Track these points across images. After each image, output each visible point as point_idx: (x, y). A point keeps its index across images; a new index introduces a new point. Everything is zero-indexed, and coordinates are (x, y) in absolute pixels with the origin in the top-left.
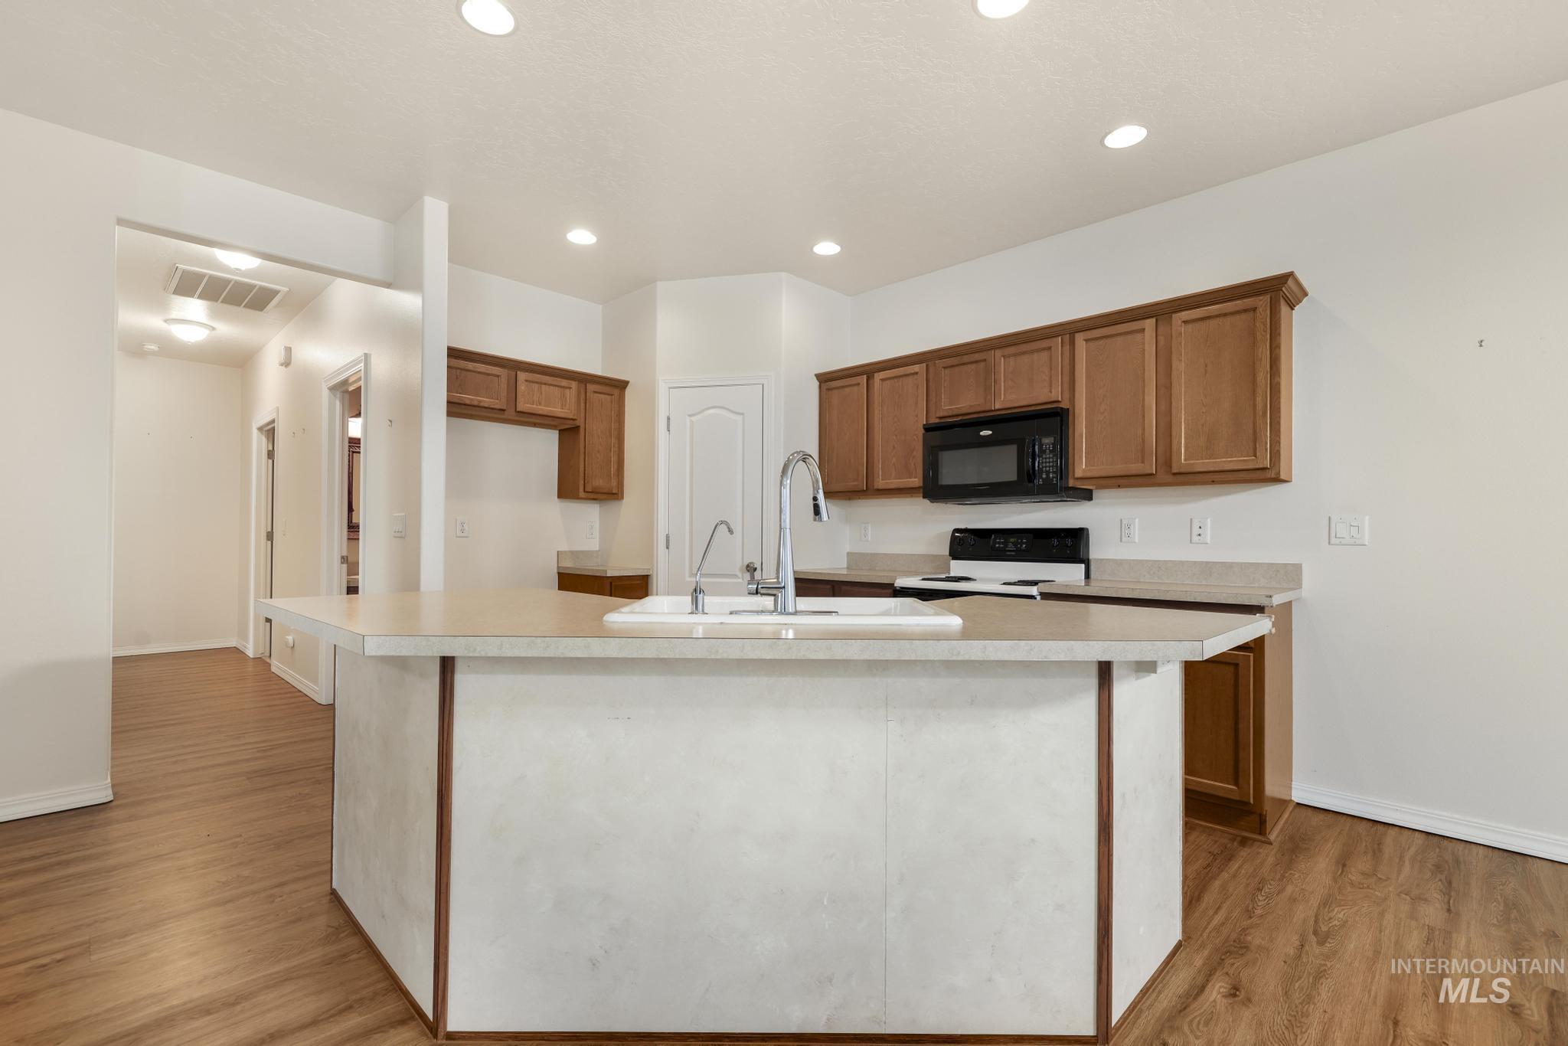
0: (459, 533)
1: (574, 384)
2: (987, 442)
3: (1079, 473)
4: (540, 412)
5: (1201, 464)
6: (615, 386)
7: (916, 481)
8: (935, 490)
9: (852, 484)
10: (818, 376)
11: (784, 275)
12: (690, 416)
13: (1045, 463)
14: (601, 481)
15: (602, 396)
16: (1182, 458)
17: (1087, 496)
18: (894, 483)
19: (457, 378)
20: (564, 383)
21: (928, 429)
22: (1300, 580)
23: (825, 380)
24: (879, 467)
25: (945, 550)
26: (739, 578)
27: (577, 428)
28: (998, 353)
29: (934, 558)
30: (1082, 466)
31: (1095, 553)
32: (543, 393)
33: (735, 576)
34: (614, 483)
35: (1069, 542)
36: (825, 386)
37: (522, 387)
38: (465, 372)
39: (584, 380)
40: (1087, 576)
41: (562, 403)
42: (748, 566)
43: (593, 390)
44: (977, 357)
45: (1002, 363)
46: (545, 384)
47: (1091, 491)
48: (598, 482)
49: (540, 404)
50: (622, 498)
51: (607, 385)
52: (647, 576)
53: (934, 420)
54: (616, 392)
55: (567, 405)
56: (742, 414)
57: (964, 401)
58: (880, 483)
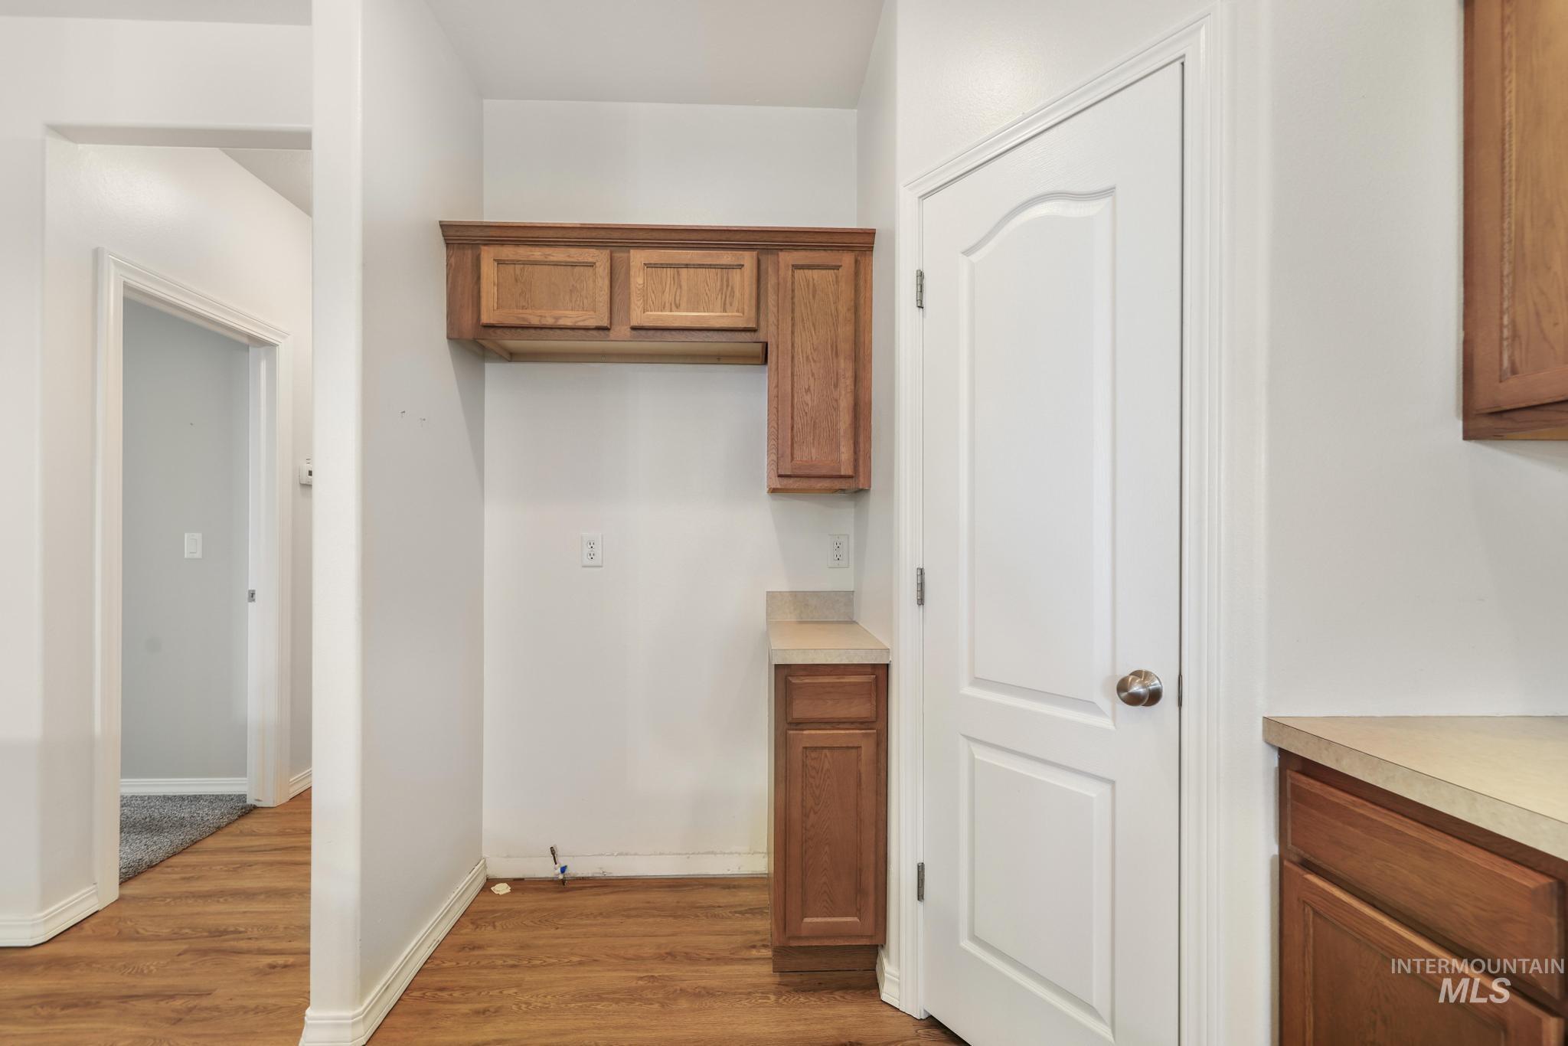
0: (587, 561)
1: (750, 258)
4: (677, 324)
6: (848, 246)
12: (967, 252)
14: (813, 451)
15: (816, 273)
19: (516, 280)
20: (726, 257)
26: (1099, 712)
32: (684, 284)
33: (1088, 706)
34: (845, 453)
37: (639, 281)
38: (530, 268)
39: (770, 245)
41: (723, 299)
42: (1122, 686)
43: (791, 262)
46: (687, 266)
48: (808, 455)
49: (678, 307)
50: (870, 485)
51: (823, 247)
52: (887, 666)
54: (847, 259)
55: (736, 304)
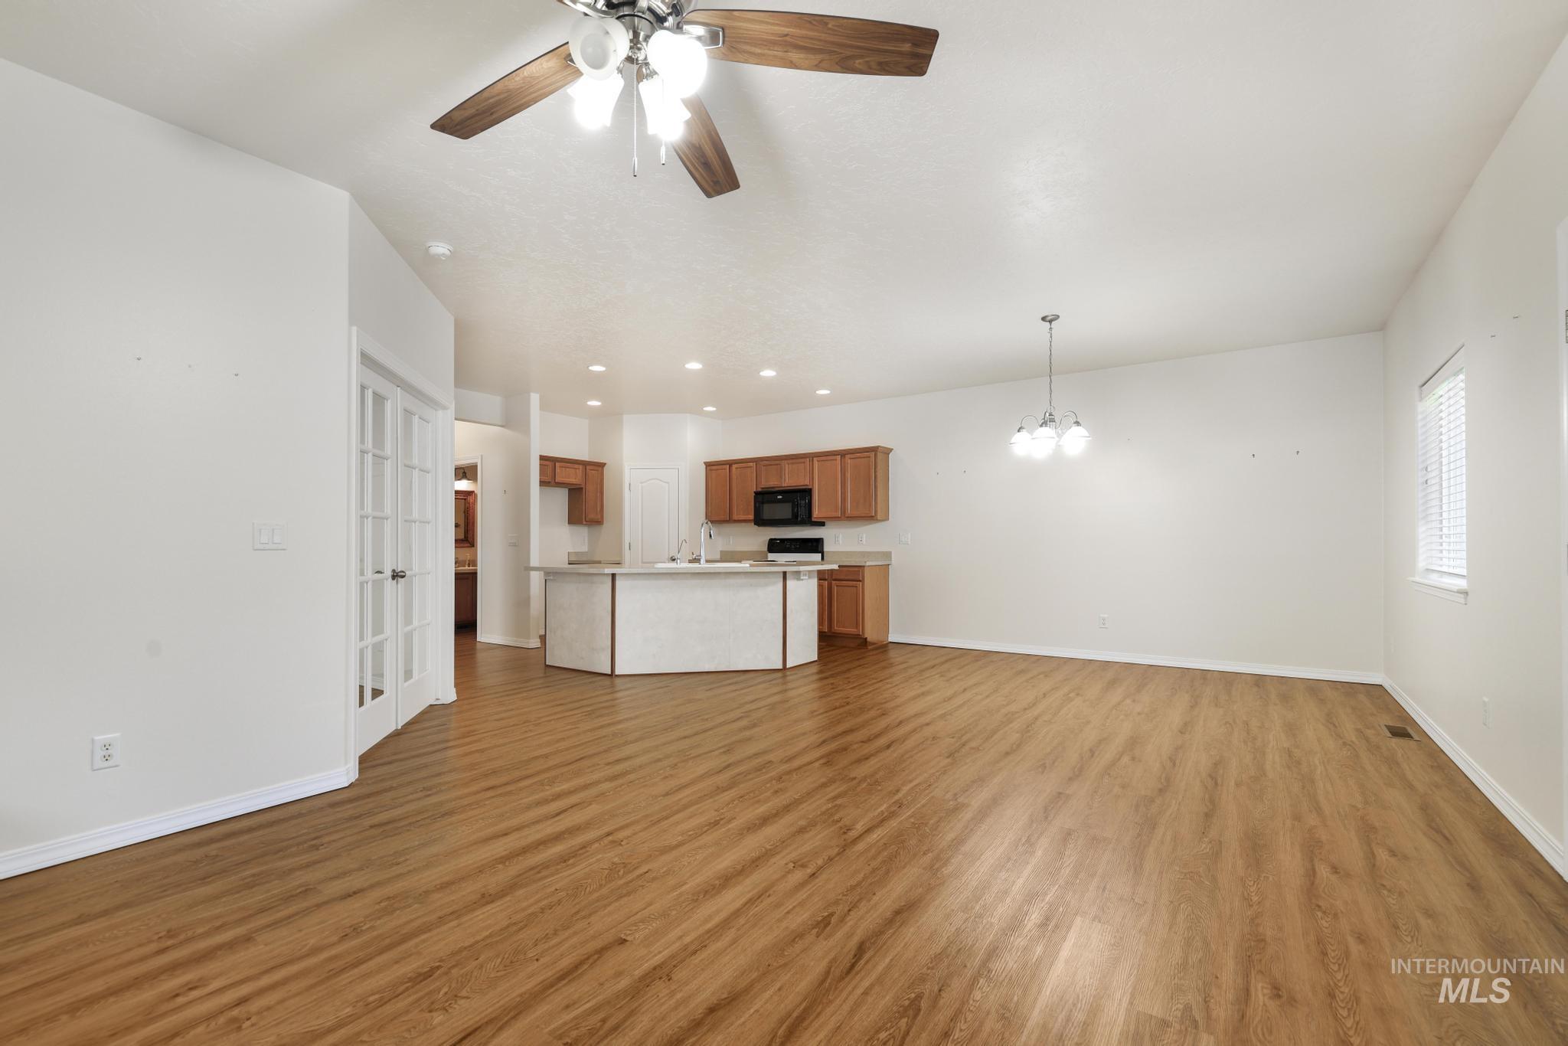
1: (581, 467)
2: (780, 501)
3: (815, 516)
4: (566, 482)
5: (856, 513)
6: (599, 466)
7: (751, 517)
8: (760, 521)
9: (722, 518)
10: (705, 463)
11: (688, 415)
12: (641, 483)
13: (802, 512)
14: (593, 515)
15: (594, 472)
16: (849, 512)
17: (822, 524)
18: (742, 517)
20: (576, 466)
21: (757, 494)
22: (891, 558)
23: (708, 465)
24: (735, 510)
25: (765, 548)
27: (582, 488)
28: (786, 461)
29: (761, 552)
30: (816, 514)
31: (827, 548)
32: (567, 472)
34: (599, 517)
35: (815, 544)
36: (708, 468)
37: (558, 470)
39: (585, 464)
40: (823, 558)
41: (574, 477)
43: (589, 469)
44: (777, 462)
45: (787, 467)
46: (568, 467)
47: (824, 522)
48: (591, 516)
49: (565, 478)
50: (603, 524)
51: (595, 465)
53: (760, 490)
54: (600, 469)
55: (578, 477)
56: (668, 483)
57: (771, 482)
58: (735, 517)
